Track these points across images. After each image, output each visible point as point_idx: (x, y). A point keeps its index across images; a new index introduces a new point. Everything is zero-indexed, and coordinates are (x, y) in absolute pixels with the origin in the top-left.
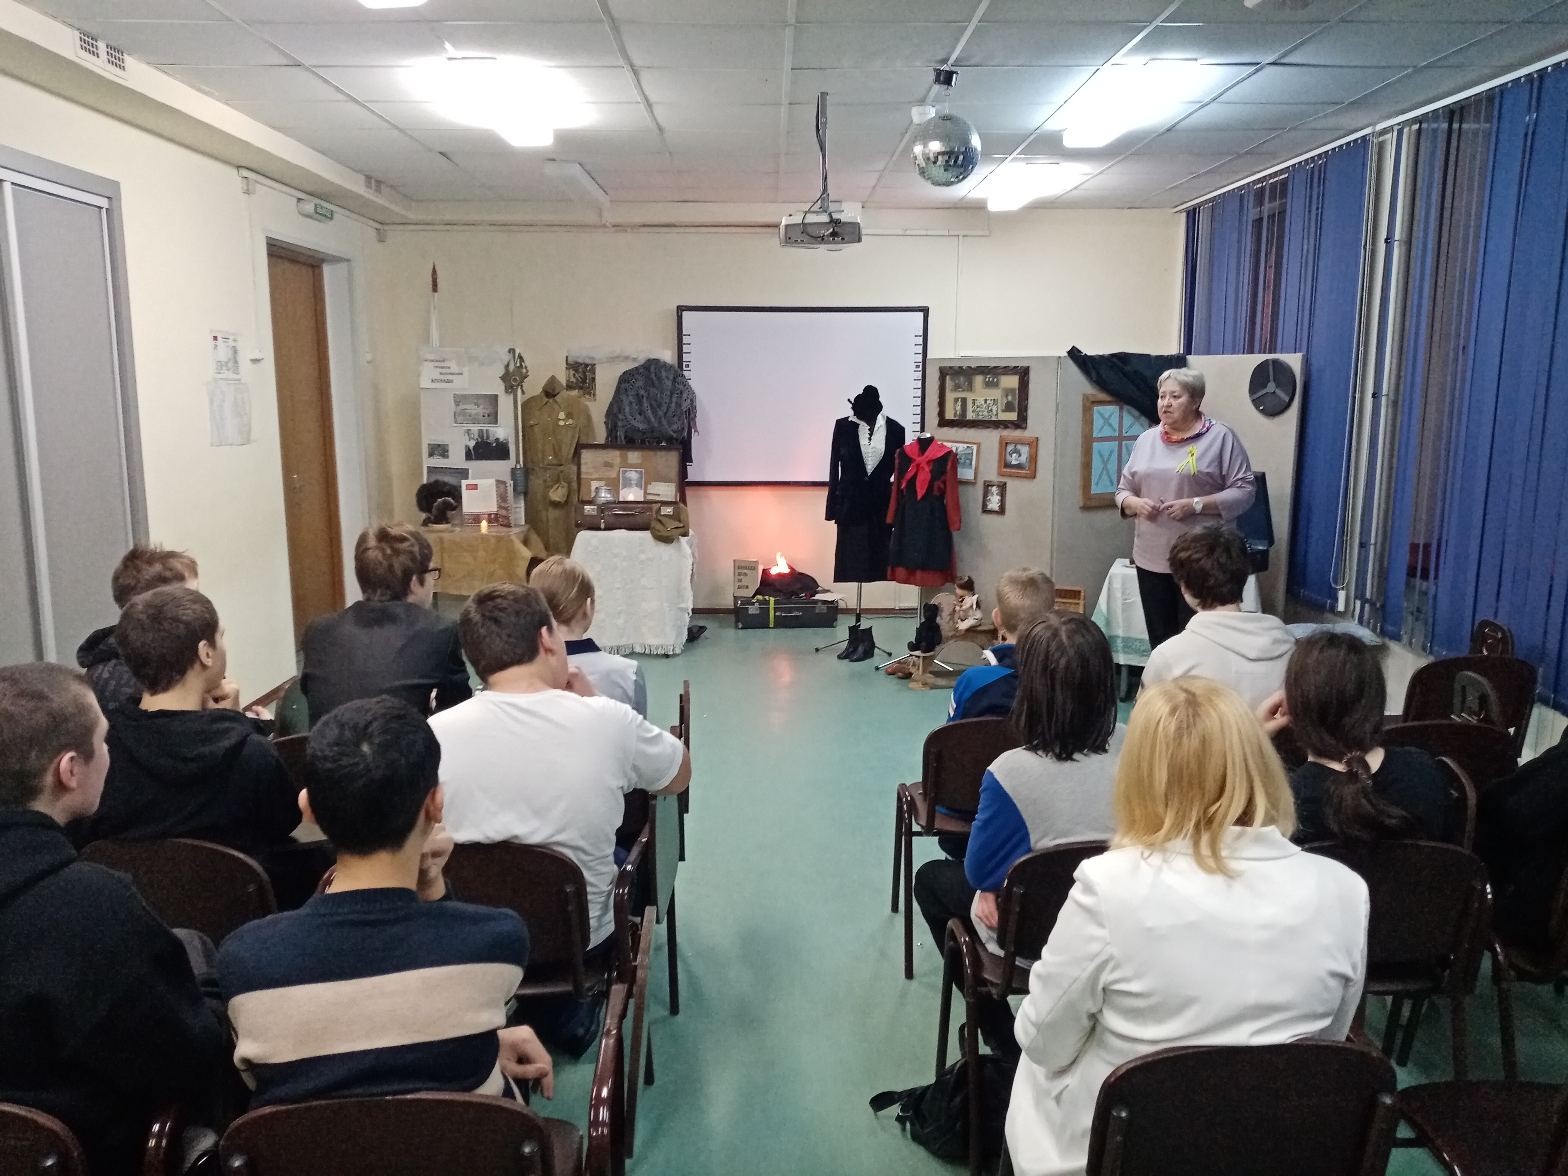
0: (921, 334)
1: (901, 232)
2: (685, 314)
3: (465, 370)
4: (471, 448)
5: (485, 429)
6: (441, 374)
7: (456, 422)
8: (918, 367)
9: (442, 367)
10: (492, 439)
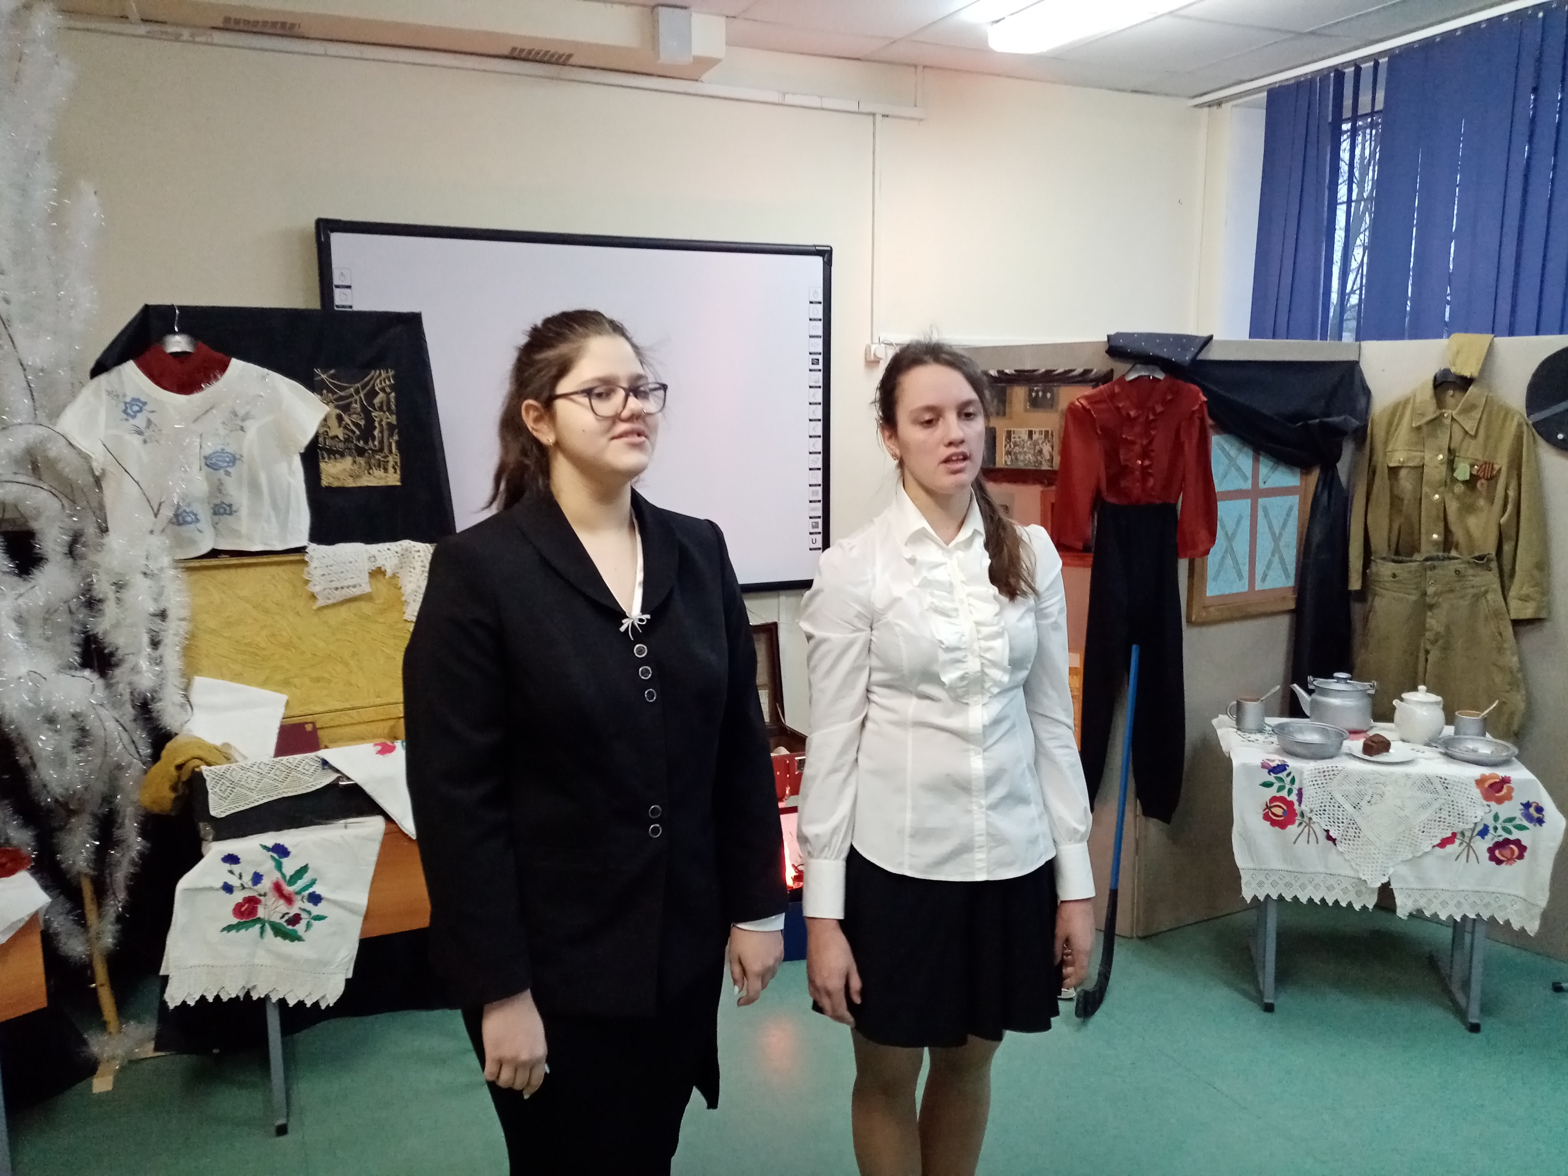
0: (820, 298)
1: (775, 97)
2: (337, 240)
8: (815, 362)
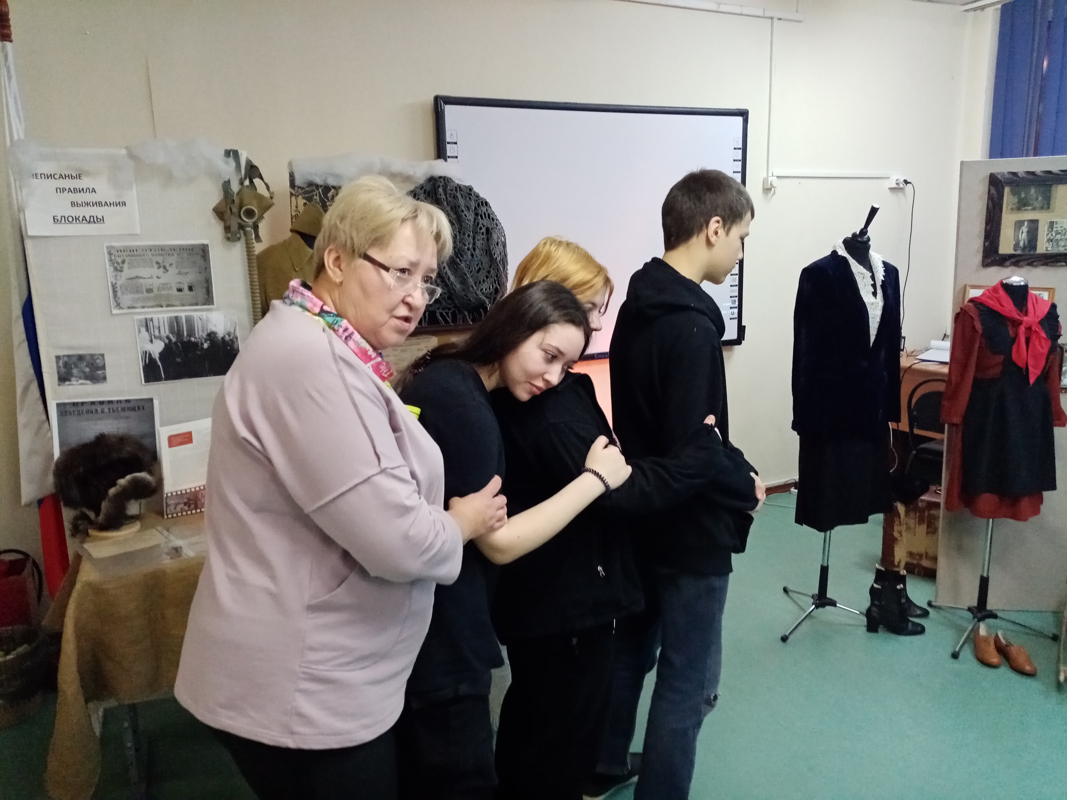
0: (741, 146)
2: (449, 110)
3: (131, 196)
4: (156, 356)
5: (183, 315)
6: (73, 204)
7: (118, 306)
9: (76, 191)
10: (200, 334)
